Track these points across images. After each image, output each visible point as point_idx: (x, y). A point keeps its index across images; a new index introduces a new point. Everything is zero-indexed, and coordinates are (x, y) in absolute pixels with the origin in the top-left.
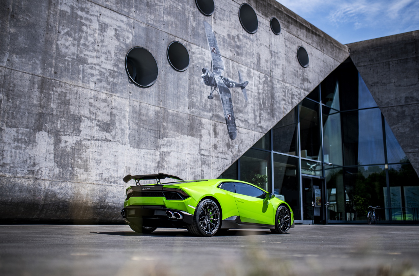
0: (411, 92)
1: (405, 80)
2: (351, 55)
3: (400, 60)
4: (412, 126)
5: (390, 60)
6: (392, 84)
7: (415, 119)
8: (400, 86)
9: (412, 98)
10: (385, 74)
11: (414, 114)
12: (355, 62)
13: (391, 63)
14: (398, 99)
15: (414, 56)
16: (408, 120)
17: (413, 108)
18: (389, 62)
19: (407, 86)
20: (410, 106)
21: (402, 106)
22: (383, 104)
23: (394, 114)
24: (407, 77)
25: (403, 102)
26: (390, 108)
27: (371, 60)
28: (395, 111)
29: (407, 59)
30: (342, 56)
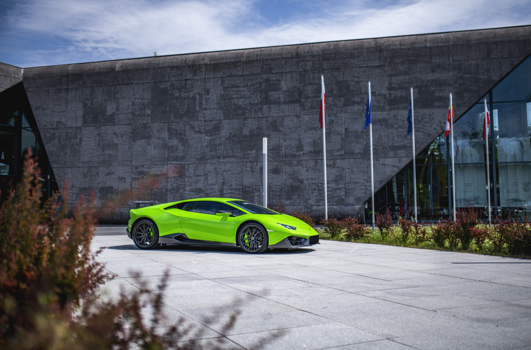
0: (61, 118)
1: (58, 107)
2: (23, 80)
3: (56, 89)
4: (58, 146)
5: (50, 88)
6: (49, 110)
7: (61, 140)
8: (54, 111)
9: (61, 122)
10: (45, 100)
11: (61, 136)
12: (26, 87)
13: (50, 91)
14: (52, 123)
15: (66, 87)
16: (56, 141)
17: (61, 131)
18: (49, 90)
19: (59, 112)
20: (59, 129)
21: (54, 129)
22: (42, 126)
23: (48, 135)
24: (60, 105)
25: (55, 126)
26: (46, 130)
27: (37, 87)
28: (49, 133)
29: (61, 89)
30: (9, 82)
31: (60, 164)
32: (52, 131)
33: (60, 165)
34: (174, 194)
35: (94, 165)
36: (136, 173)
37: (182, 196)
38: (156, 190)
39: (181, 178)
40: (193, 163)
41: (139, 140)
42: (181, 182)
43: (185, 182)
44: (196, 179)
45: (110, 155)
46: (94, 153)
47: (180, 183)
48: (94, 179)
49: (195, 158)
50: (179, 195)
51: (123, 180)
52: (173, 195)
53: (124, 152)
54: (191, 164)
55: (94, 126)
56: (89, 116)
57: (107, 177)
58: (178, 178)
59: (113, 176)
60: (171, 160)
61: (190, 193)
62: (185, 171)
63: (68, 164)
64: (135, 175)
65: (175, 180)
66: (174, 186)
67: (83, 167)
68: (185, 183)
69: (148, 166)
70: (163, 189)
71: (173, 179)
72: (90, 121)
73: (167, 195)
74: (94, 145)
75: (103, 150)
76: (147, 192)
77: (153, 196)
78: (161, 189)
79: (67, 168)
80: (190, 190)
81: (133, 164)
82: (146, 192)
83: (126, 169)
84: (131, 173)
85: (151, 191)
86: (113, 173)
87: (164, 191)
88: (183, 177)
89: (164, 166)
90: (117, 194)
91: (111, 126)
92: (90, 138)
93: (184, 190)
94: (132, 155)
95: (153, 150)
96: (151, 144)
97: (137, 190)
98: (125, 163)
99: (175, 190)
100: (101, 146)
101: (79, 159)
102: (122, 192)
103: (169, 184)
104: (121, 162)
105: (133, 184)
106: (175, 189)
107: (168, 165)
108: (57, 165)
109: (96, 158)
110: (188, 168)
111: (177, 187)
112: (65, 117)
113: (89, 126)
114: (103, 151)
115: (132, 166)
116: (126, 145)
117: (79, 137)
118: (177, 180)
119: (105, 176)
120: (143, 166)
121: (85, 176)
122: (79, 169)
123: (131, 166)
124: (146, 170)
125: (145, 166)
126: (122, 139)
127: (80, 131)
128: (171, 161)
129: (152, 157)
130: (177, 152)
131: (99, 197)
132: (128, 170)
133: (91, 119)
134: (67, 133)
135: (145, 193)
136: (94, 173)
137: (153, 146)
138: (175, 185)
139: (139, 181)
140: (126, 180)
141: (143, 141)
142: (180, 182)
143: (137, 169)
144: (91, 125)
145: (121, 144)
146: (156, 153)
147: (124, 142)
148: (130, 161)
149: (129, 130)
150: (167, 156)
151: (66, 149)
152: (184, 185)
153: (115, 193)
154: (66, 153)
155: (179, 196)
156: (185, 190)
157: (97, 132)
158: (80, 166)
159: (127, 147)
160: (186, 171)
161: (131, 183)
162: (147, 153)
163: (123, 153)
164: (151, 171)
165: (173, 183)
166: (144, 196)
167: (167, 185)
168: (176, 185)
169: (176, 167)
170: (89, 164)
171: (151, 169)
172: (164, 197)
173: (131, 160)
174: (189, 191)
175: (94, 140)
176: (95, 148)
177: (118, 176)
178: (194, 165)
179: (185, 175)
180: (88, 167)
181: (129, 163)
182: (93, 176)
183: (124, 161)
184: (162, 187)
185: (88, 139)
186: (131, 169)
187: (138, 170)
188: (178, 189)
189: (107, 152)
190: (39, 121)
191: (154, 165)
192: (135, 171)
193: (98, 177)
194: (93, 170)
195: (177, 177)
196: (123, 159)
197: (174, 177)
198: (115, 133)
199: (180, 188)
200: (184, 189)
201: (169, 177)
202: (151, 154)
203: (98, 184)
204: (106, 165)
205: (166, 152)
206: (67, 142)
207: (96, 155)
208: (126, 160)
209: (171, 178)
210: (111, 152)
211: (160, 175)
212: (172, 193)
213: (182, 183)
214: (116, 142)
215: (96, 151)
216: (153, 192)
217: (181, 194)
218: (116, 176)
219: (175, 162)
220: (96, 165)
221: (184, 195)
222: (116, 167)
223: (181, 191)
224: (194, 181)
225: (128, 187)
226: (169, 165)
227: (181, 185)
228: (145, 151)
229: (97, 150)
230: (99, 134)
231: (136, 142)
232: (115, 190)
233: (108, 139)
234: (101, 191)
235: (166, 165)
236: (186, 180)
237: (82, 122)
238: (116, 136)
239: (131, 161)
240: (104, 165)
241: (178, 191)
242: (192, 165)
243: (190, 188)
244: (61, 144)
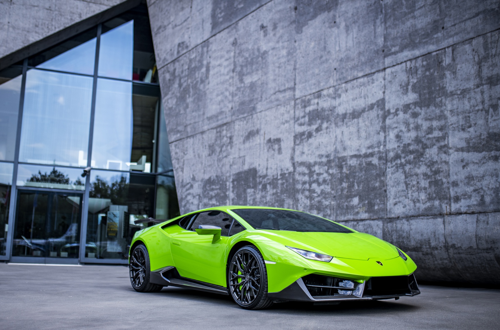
0: (183, 33)
1: (181, 13)
4: (178, 95)
6: (170, 26)
7: (182, 81)
9: (183, 43)
14: (173, 50)
16: (177, 85)
17: (182, 62)
19: (181, 24)
20: (181, 58)
21: (174, 61)
23: (168, 77)
24: (183, 9)
25: (176, 54)
26: (165, 68)
28: (169, 72)
31: (178, 132)
32: (171, 68)
33: (179, 135)
34: (407, 168)
35: (225, 121)
36: (302, 120)
37: (437, 172)
38: (353, 162)
39: (428, 106)
40: (472, 35)
41: (310, 22)
42: (431, 120)
43: (446, 118)
44: (486, 96)
45: (252, 86)
46: (227, 90)
47: (425, 125)
48: (225, 154)
49: (477, 15)
50: (423, 169)
51: (276, 147)
52: (405, 172)
53: (279, 67)
54: (463, 42)
55: (228, 27)
56: (220, 9)
57: (247, 145)
58: (418, 109)
59: (258, 140)
60: (393, 50)
61: (465, 155)
62: (442, 77)
63: (189, 129)
64: (301, 125)
65: (408, 116)
66: (406, 141)
67: (208, 130)
68: (442, 122)
69: (331, 90)
70: (372, 155)
71: (401, 115)
72: (221, 20)
73: (384, 174)
74: (227, 70)
75: (241, 76)
76: (331, 171)
77: (345, 185)
78: (366, 156)
79: (187, 137)
80: (463, 144)
81: (298, 94)
82: (327, 172)
83: (283, 115)
84: (292, 122)
85: (341, 167)
86: (258, 132)
87: (375, 161)
88: (438, 100)
89: (375, 77)
90: (264, 187)
91: (254, 14)
92: (222, 57)
93: (440, 148)
94: (295, 69)
95: (343, 36)
96: (338, 20)
97: (307, 171)
98: (280, 96)
99: (411, 152)
100: (238, 69)
101: (204, 114)
102: (274, 183)
103: (392, 135)
104: (273, 97)
105: (297, 153)
106: (411, 148)
107: (385, 69)
108: (175, 136)
109: (230, 102)
110: (454, 60)
111: (417, 140)
112: (188, 28)
113: (219, 32)
114: (241, 81)
115: (296, 100)
116: (283, 48)
117: (205, 62)
118: (415, 115)
119: (244, 142)
120: (318, 95)
121: (212, 149)
122: (205, 136)
123: (292, 103)
124: (325, 104)
125: (325, 92)
126: (274, 35)
127: (208, 47)
128: (395, 53)
129: (341, 60)
130: (414, 17)
131: (233, 200)
132: (286, 117)
133: (223, 14)
134: (191, 61)
135: (325, 175)
136: (225, 139)
137: (343, 24)
138: (410, 136)
139: (310, 140)
140: (283, 144)
141: (318, 21)
142: (426, 119)
143: (305, 107)
144: (223, 27)
145: (273, 49)
146: (350, 43)
147: (278, 42)
148: (289, 89)
149: (289, 6)
150: (380, 41)
151: (188, 96)
152: (441, 129)
153: (260, 187)
154: (187, 107)
155: (425, 175)
156: (445, 149)
157: (232, 40)
158: (206, 128)
159: (284, 52)
160: (448, 73)
161: (294, 150)
162: (329, 52)
163: (277, 70)
164: (339, 105)
165: (403, 128)
166: (322, 187)
167: (385, 141)
168: (413, 134)
169: (411, 72)
170: (218, 121)
171: (340, 96)
172: (377, 184)
173: (292, 84)
174: (462, 150)
175: (227, 60)
176: (228, 77)
177: (267, 138)
178: (474, 42)
179: (443, 91)
180: (216, 128)
181: (288, 94)
182: (224, 149)
183: (279, 91)
184: (369, 148)
185: (218, 62)
186: (292, 112)
187: (308, 109)
188: (419, 147)
189: (248, 80)
190: (158, 55)
191: (346, 82)
192: (302, 114)
193: (231, 148)
194: (224, 132)
195: (415, 104)
196: (277, 89)
197: (407, 108)
198: (262, 27)
199: (428, 143)
200: (442, 144)
201: (389, 111)
202: (340, 50)
203: (231, 166)
204: (245, 115)
205: (380, 30)
206: (189, 81)
207: (230, 94)
208: (282, 88)
209: (396, 114)
210: (255, 78)
211: (363, 111)
212: (402, 165)
213: (435, 124)
214: (264, 48)
215: (230, 85)
216: (345, 170)
217: (432, 164)
218: (262, 138)
219: (407, 54)
220: (228, 119)
221: (444, 167)
222: (263, 113)
223: (432, 153)
224: (481, 107)
225: (288, 165)
226: (388, 71)
227: (430, 130)
228: (325, 48)
229: (231, 81)
230: (235, 43)
231: (304, 29)
232: (260, 177)
233: (250, 47)
234: (235, 183)
235: (378, 71)
236: (449, 107)
237: (210, 29)
238: (264, 32)
239: (293, 89)
240: (242, 116)
241: (422, 155)
242: (467, 47)
243: (465, 135)
244: (182, 89)
